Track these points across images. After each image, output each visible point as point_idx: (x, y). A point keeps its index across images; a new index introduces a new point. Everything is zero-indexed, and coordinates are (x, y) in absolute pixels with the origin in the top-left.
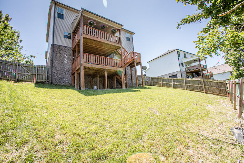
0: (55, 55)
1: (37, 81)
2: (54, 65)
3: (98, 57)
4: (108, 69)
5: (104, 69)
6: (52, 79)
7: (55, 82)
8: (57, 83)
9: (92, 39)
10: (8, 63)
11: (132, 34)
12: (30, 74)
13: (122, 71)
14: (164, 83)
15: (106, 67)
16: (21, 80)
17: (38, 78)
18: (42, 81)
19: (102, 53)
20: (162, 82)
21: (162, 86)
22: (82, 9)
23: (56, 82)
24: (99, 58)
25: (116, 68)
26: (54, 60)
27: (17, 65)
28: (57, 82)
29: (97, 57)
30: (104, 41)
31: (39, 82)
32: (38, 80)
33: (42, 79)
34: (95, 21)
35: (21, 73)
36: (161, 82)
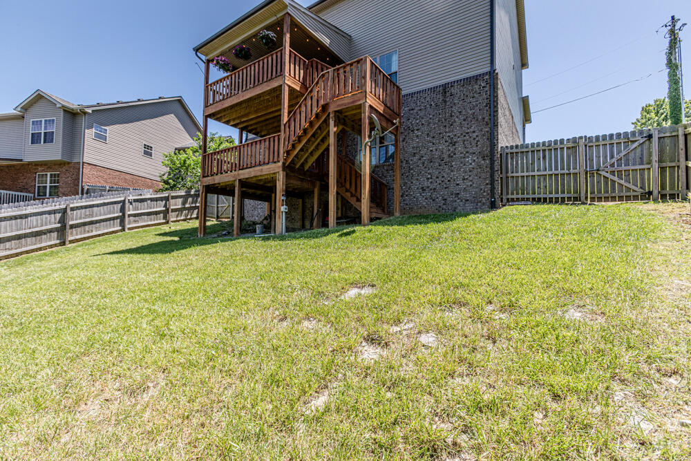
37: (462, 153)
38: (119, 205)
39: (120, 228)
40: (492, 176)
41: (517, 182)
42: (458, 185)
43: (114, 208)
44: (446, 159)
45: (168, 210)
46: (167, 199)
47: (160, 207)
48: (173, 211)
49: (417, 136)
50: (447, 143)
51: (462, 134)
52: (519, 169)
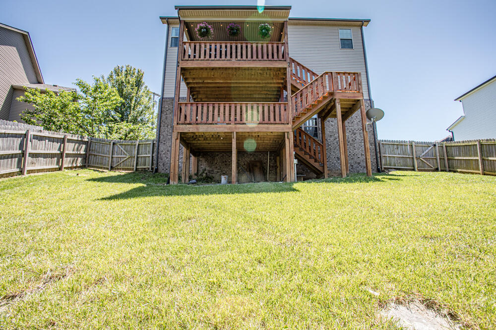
0: (164, 117)
1: (136, 169)
2: (162, 137)
3: (216, 106)
4: (241, 130)
5: (231, 132)
6: (158, 164)
7: (163, 169)
8: (166, 171)
9: (202, 66)
10: (103, 141)
11: (359, 26)
12: (128, 157)
13: (288, 132)
14: (490, 158)
15: (235, 128)
16: (116, 167)
17: (139, 163)
18: (145, 168)
19: (257, 96)
20: (482, 155)
21: (480, 172)
22: (176, 8)
23: (165, 169)
24: (219, 107)
25: (266, 125)
26: (162, 128)
27: (112, 143)
28: (167, 169)
29: (214, 107)
30: (233, 65)
31: (140, 170)
32: (138, 167)
33: (145, 165)
34: (210, 23)
35: (117, 156)
36: (478, 158)
37: (359, 140)
38: (20, 140)
39: (18, 170)
40: (376, 155)
41: (386, 159)
42: (359, 158)
43: (14, 141)
44: (351, 142)
45: (62, 154)
46: (62, 141)
47: (55, 149)
48: (68, 155)
49: (332, 125)
50: (351, 133)
51: (358, 129)
52: (387, 153)
